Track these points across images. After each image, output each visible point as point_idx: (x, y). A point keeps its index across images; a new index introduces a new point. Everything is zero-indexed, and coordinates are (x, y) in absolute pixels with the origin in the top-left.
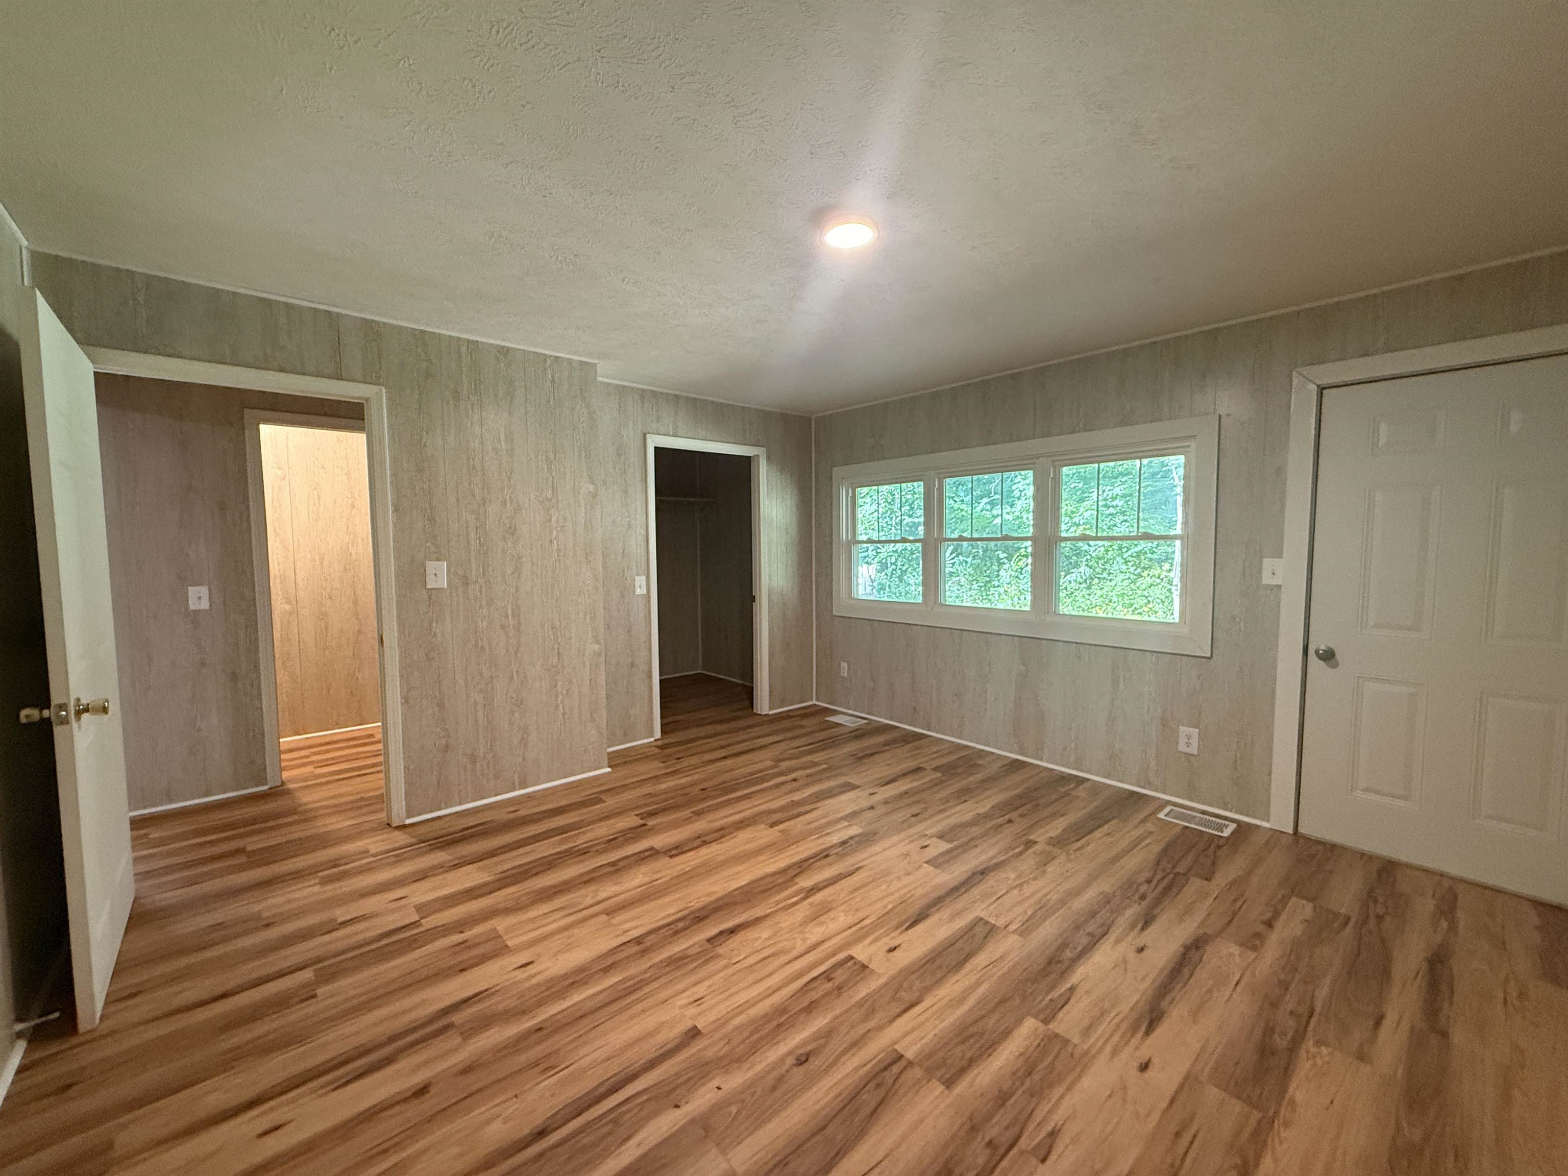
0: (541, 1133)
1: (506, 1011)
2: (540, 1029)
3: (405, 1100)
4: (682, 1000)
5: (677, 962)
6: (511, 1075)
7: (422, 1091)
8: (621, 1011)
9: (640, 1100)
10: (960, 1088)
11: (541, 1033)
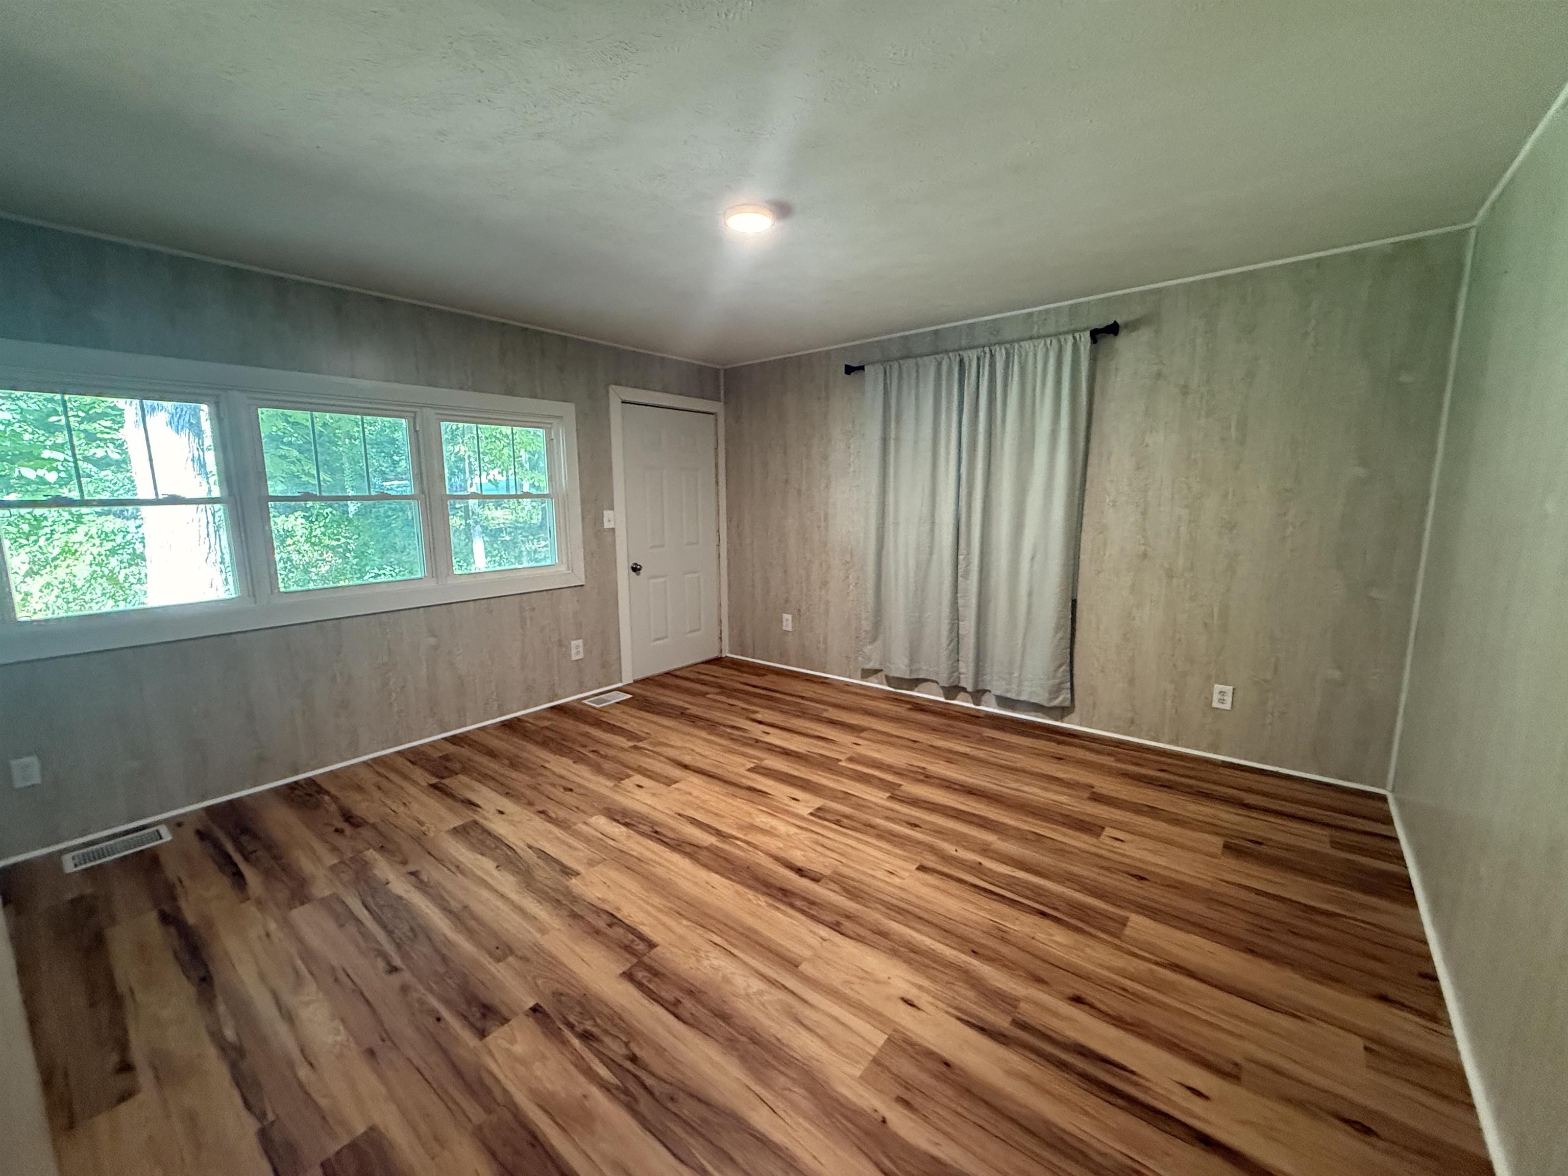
0: (1043, 914)
1: (973, 986)
2: (974, 952)
3: (1091, 1006)
4: (896, 881)
5: (853, 892)
6: (1022, 949)
7: (1077, 1000)
8: (927, 910)
9: (990, 880)
10: (901, 783)
11: (976, 950)
